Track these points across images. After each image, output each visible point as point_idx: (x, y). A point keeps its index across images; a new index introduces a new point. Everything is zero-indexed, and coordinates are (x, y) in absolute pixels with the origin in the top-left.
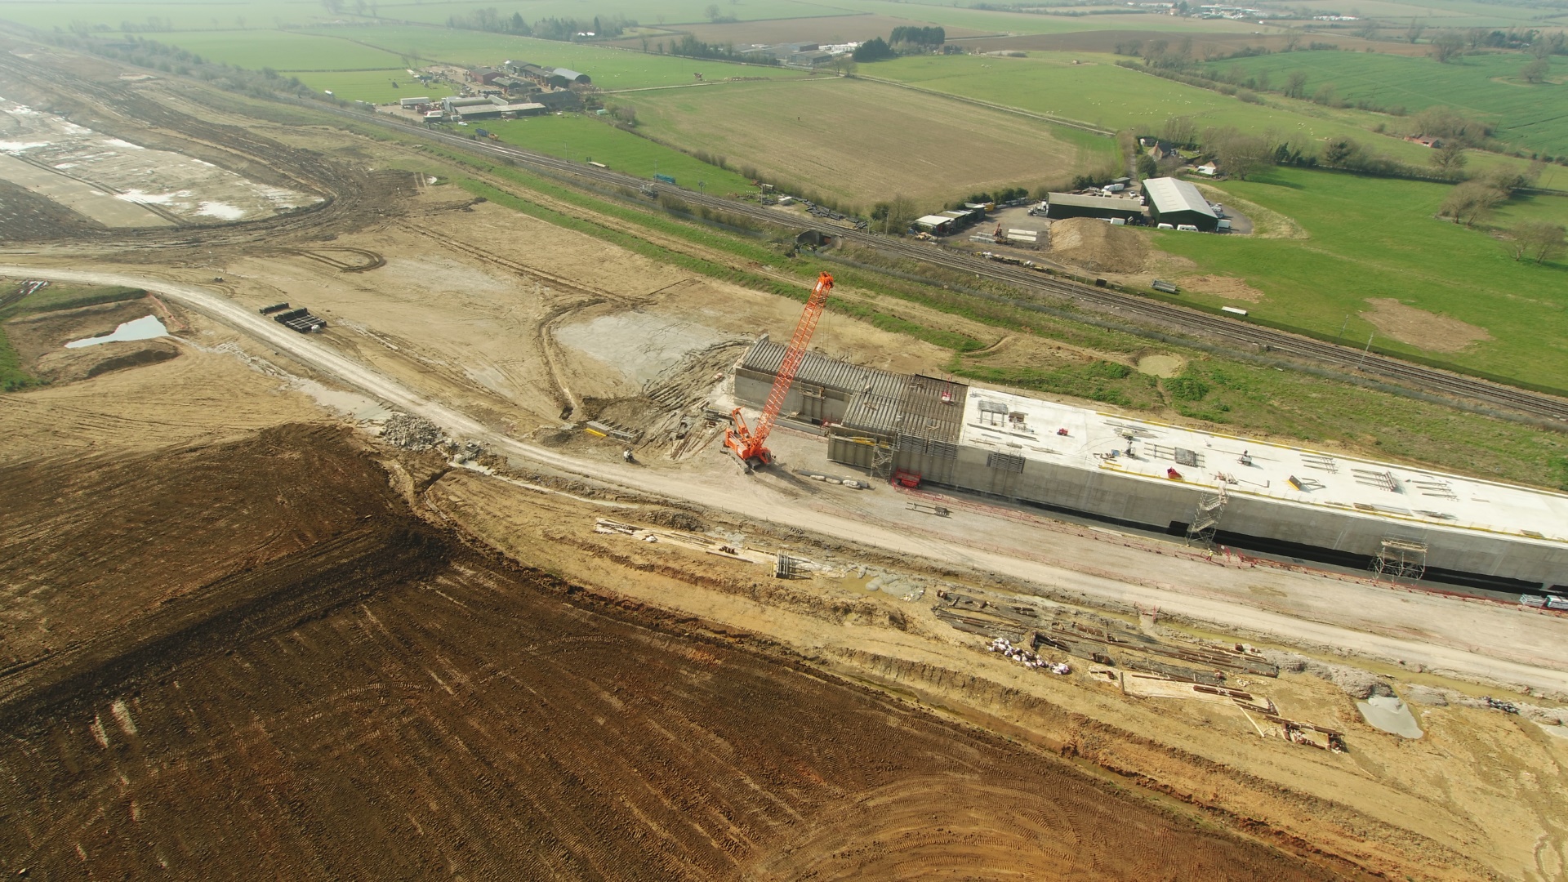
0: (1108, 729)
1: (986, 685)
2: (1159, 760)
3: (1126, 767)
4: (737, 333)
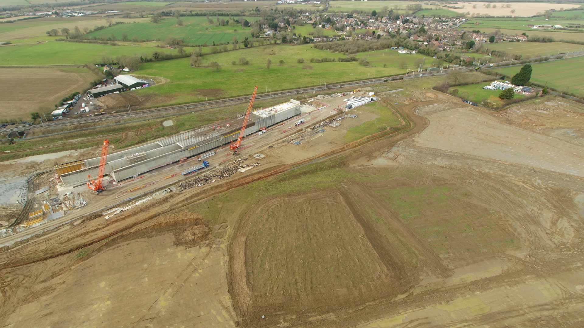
0: (231, 182)
1: (207, 190)
2: (241, 180)
3: (238, 185)
4: (30, 173)
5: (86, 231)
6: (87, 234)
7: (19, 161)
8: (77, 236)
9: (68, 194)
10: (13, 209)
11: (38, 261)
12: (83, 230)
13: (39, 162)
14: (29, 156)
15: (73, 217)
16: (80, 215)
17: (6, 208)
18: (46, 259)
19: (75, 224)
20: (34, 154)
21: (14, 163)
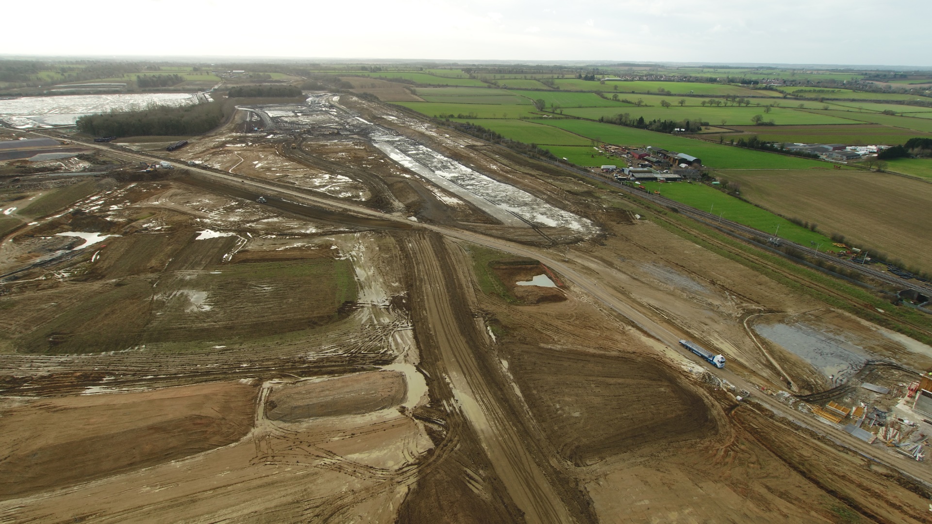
4: (881, 355)
5: (879, 492)
6: (876, 498)
7: (884, 331)
8: (860, 486)
9: (906, 421)
10: (818, 380)
11: (785, 460)
12: (876, 488)
13: (909, 350)
14: (903, 333)
15: (881, 457)
16: (893, 463)
17: (813, 373)
18: (796, 469)
19: (874, 468)
20: (911, 335)
21: (874, 329)
